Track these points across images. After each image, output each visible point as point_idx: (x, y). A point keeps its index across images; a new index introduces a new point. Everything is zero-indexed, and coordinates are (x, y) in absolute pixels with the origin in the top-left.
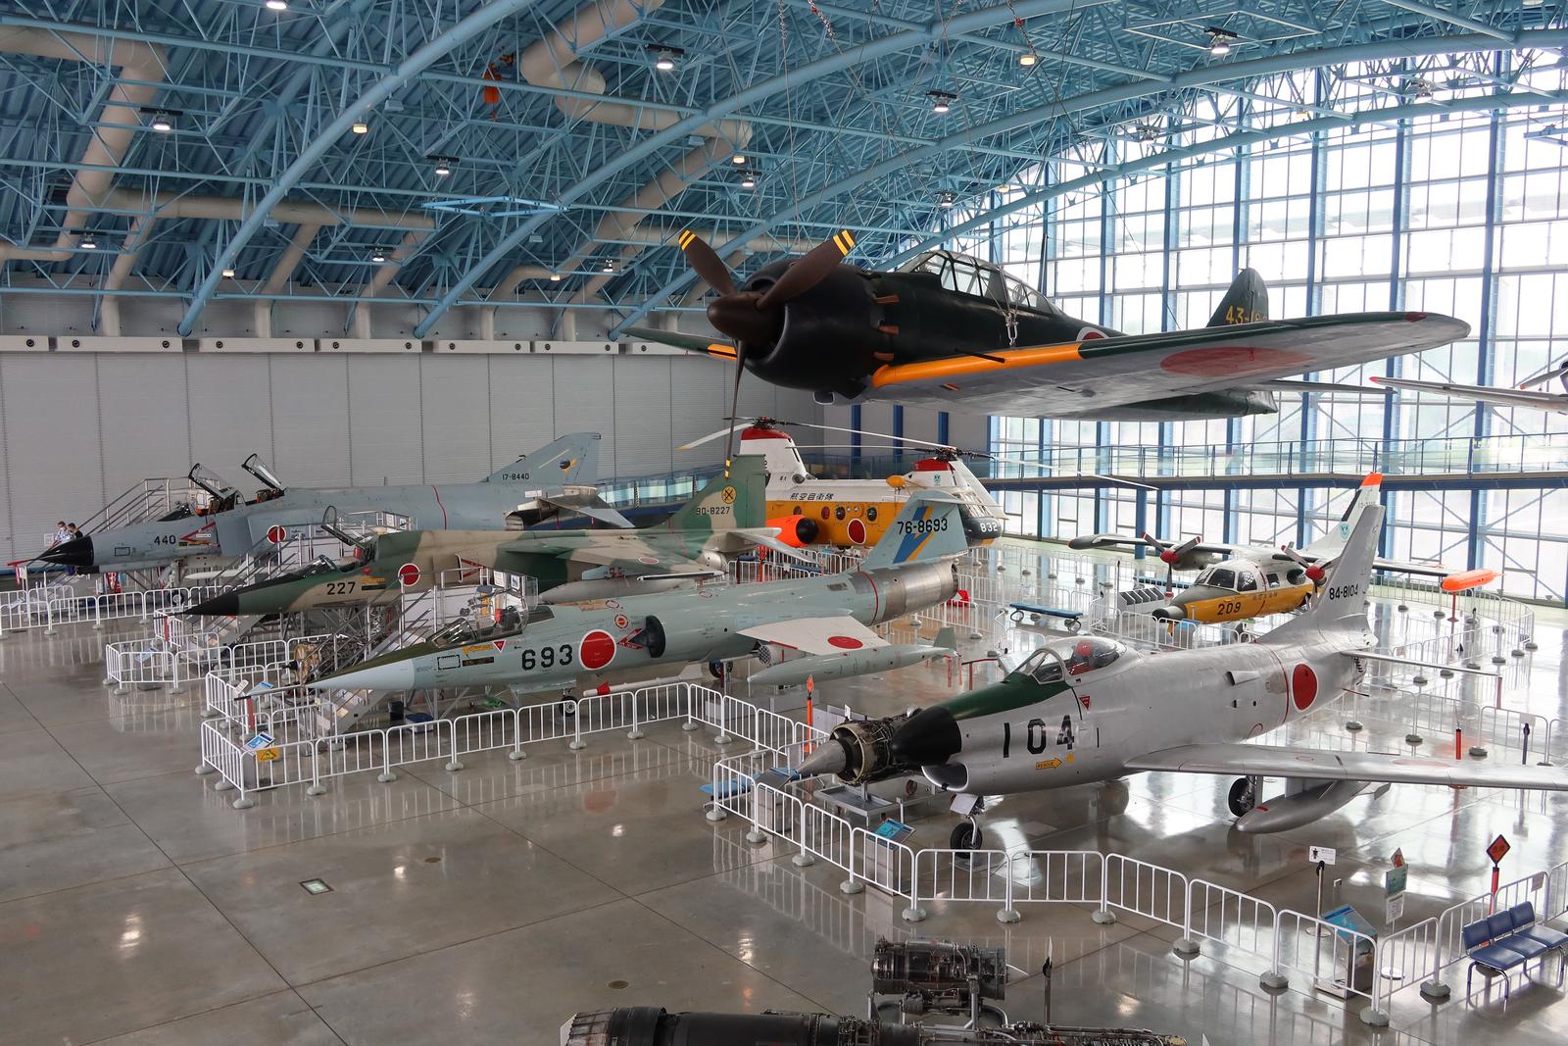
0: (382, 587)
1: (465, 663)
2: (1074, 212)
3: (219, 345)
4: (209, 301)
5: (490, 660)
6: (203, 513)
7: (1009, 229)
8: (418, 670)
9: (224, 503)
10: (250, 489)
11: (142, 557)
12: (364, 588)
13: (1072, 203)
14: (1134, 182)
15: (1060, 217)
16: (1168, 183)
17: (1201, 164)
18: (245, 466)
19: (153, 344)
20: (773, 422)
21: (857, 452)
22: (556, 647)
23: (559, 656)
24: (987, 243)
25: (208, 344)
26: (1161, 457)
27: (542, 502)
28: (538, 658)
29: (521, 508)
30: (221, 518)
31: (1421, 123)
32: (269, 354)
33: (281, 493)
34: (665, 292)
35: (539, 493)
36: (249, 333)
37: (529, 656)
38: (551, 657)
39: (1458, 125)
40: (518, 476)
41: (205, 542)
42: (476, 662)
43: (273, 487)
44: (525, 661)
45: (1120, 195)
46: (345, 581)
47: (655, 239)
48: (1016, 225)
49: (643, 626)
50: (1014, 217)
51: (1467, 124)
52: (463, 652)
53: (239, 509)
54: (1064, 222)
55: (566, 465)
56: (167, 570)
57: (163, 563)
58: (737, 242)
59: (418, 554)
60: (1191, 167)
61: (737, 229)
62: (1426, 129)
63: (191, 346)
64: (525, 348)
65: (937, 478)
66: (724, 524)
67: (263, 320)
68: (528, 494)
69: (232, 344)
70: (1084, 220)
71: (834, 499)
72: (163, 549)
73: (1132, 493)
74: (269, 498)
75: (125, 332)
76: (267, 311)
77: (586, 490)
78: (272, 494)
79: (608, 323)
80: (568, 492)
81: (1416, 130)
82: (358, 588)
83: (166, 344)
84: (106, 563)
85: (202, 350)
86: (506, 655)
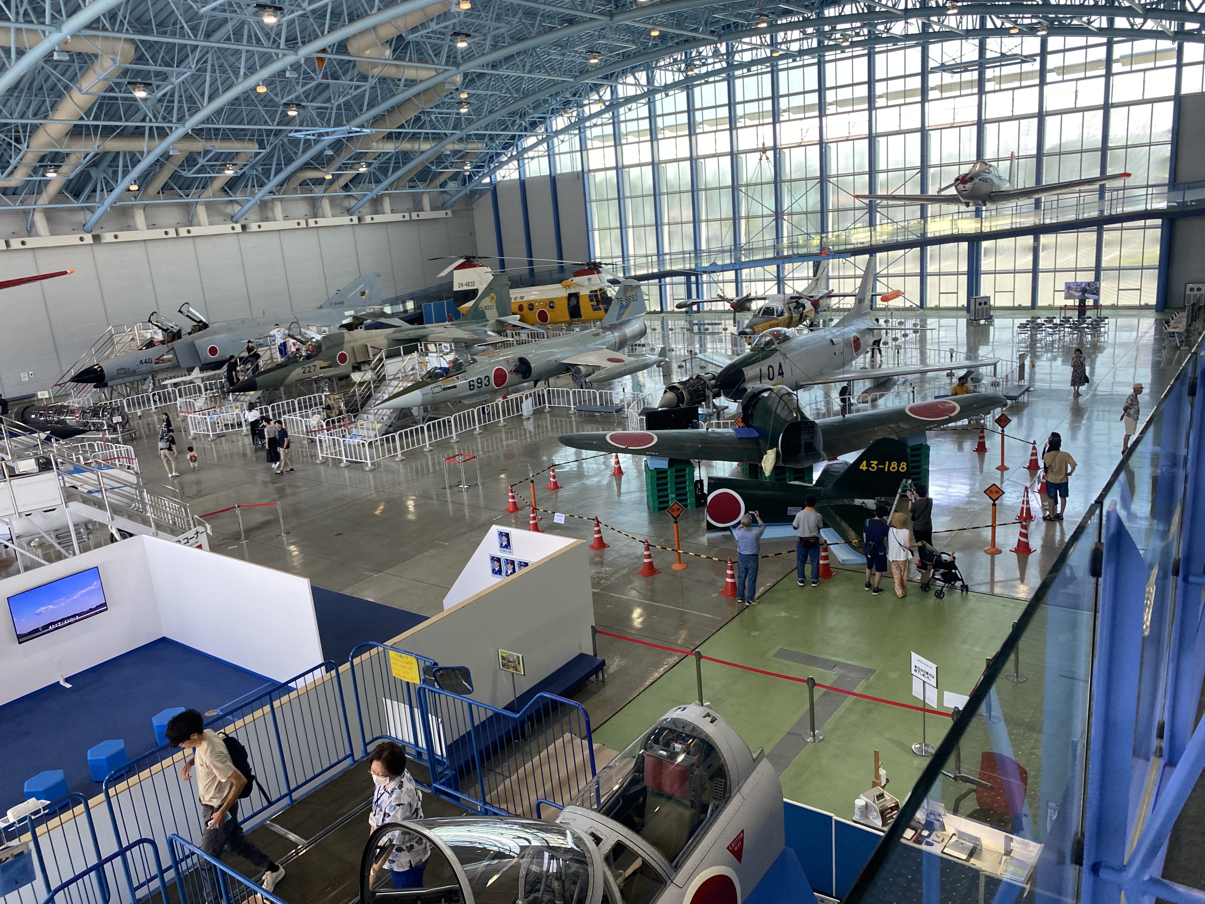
0: (329, 366)
1: (444, 389)
2: (632, 115)
3: (116, 237)
4: (112, 207)
5: (455, 387)
6: (163, 342)
7: (590, 127)
8: (423, 395)
9: (173, 336)
10: (187, 325)
11: (134, 373)
12: (321, 368)
13: (630, 110)
14: (667, 95)
15: (622, 118)
16: (688, 94)
17: (707, 83)
18: (180, 311)
19: (74, 239)
20: (474, 257)
21: (532, 270)
22: (482, 377)
23: (485, 382)
24: (577, 138)
25: (108, 237)
26: (696, 257)
27: (355, 317)
28: (476, 384)
29: (344, 322)
30: (177, 343)
31: (829, 56)
32: (144, 240)
33: (205, 326)
34: (386, 183)
35: (352, 312)
36: (129, 228)
37: (472, 383)
38: (481, 383)
39: (850, 54)
40: (339, 303)
41: (170, 360)
42: (449, 388)
43: (201, 321)
44: (470, 386)
45: (658, 104)
46: (311, 365)
47: (390, 147)
48: (595, 125)
49: (518, 363)
50: (594, 121)
51: (855, 54)
52: (442, 383)
53: (185, 338)
54: (626, 121)
55: (363, 294)
56: (147, 382)
57: (145, 376)
58: (439, 146)
59: (345, 346)
60: (701, 85)
61: (438, 138)
62: (833, 57)
63: (97, 238)
64: (303, 224)
65: (589, 279)
66: (492, 315)
67: (140, 218)
68: (347, 313)
69: (124, 236)
70: (638, 119)
71: (525, 299)
72: (144, 368)
73: (682, 279)
74: (200, 330)
75: (53, 233)
76: (142, 211)
77: (377, 308)
78: (202, 326)
79: (346, 203)
80: (368, 311)
81: (827, 58)
82: (318, 368)
83: (82, 239)
84: (112, 379)
85: (103, 241)
86: (461, 382)
